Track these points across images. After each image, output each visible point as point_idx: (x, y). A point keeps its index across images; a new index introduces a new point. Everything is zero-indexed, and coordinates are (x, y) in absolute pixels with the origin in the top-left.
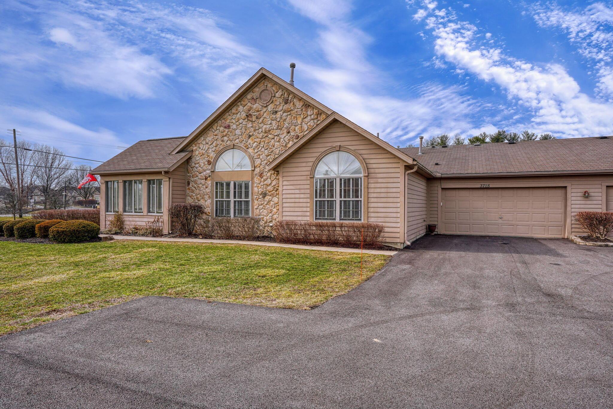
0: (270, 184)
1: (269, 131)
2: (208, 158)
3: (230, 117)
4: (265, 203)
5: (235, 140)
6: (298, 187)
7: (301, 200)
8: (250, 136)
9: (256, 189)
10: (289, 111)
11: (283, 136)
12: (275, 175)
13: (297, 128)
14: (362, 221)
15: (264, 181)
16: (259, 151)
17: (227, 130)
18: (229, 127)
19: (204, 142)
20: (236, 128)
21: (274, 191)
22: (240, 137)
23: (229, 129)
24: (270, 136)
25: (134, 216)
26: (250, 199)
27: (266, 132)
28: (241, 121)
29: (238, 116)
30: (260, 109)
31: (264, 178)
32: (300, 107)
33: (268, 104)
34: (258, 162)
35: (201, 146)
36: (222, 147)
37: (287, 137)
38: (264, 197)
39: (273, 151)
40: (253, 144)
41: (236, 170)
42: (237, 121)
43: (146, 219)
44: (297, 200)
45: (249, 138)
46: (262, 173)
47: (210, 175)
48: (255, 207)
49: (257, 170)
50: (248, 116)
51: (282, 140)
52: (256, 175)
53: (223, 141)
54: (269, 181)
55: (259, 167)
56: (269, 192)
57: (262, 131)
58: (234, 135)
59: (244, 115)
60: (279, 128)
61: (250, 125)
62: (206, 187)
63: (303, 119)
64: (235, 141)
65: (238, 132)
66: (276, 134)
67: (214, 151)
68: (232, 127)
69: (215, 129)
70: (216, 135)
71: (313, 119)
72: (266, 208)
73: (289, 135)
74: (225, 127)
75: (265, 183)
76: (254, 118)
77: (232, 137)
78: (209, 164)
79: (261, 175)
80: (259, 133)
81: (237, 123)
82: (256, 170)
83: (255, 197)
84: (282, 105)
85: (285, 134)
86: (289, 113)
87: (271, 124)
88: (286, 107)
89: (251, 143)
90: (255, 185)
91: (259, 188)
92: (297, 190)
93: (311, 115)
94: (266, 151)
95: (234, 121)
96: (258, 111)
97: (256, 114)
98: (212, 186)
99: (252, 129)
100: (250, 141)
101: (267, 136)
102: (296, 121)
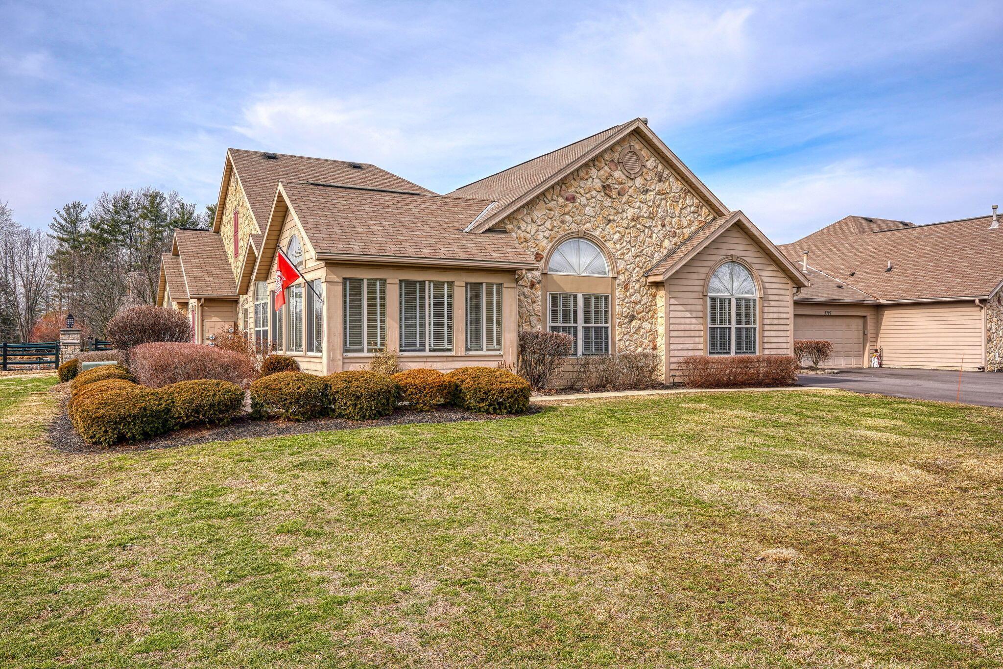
0: (640, 302)
1: (638, 218)
2: (537, 248)
3: (576, 184)
4: (633, 331)
5: (585, 223)
6: (689, 308)
7: (693, 327)
8: (609, 221)
9: (618, 308)
10: (664, 194)
11: (656, 230)
12: (647, 287)
13: (674, 221)
14: (758, 354)
15: (632, 295)
16: (623, 247)
17: (571, 205)
18: (573, 199)
19: (528, 219)
20: (586, 202)
21: (644, 313)
22: (593, 220)
23: (574, 202)
24: (638, 226)
25: (428, 360)
26: (609, 325)
27: (633, 220)
28: (594, 193)
29: (589, 183)
30: (624, 181)
31: (631, 291)
32: (678, 191)
33: (636, 176)
34: (621, 265)
35: (523, 226)
36: (562, 233)
37: (662, 232)
38: (630, 322)
39: (643, 250)
40: (613, 234)
41: (584, 274)
42: (587, 191)
43: (461, 363)
44: (688, 327)
45: (607, 225)
46: (627, 284)
47: (540, 279)
48: (618, 338)
49: (622, 278)
50: (606, 188)
51: (654, 235)
52: (619, 285)
53: (563, 222)
54: (636, 297)
55: (624, 273)
56: (638, 313)
57: (627, 217)
58: (583, 214)
59: (598, 184)
60: (651, 217)
61: (608, 203)
62: (534, 302)
63: (681, 209)
64: (584, 225)
65: (589, 210)
66: (647, 225)
67: (548, 238)
68: (578, 200)
69: (550, 199)
70: (551, 210)
71: (693, 212)
72: (634, 339)
73: (664, 229)
74: (567, 199)
75: (633, 298)
76: (614, 194)
77: (580, 218)
78: (539, 259)
79: (626, 287)
80: (622, 219)
81: (588, 196)
82: (620, 277)
83: (618, 321)
84: (655, 182)
85: (659, 227)
86: (663, 197)
87: (639, 207)
88: (659, 186)
89: (611, 233)
90: (617, 301)
91: (623, 307)
92: (688, 313)
93: (690, 206)
94: (633, 249)
95: (582, 191)
96: (621, 183)
97: (617, 186)
98: (544, 300)
99: (612, 211)
100: (608, 228)
101: (634, 226)
102: (672, 211)
